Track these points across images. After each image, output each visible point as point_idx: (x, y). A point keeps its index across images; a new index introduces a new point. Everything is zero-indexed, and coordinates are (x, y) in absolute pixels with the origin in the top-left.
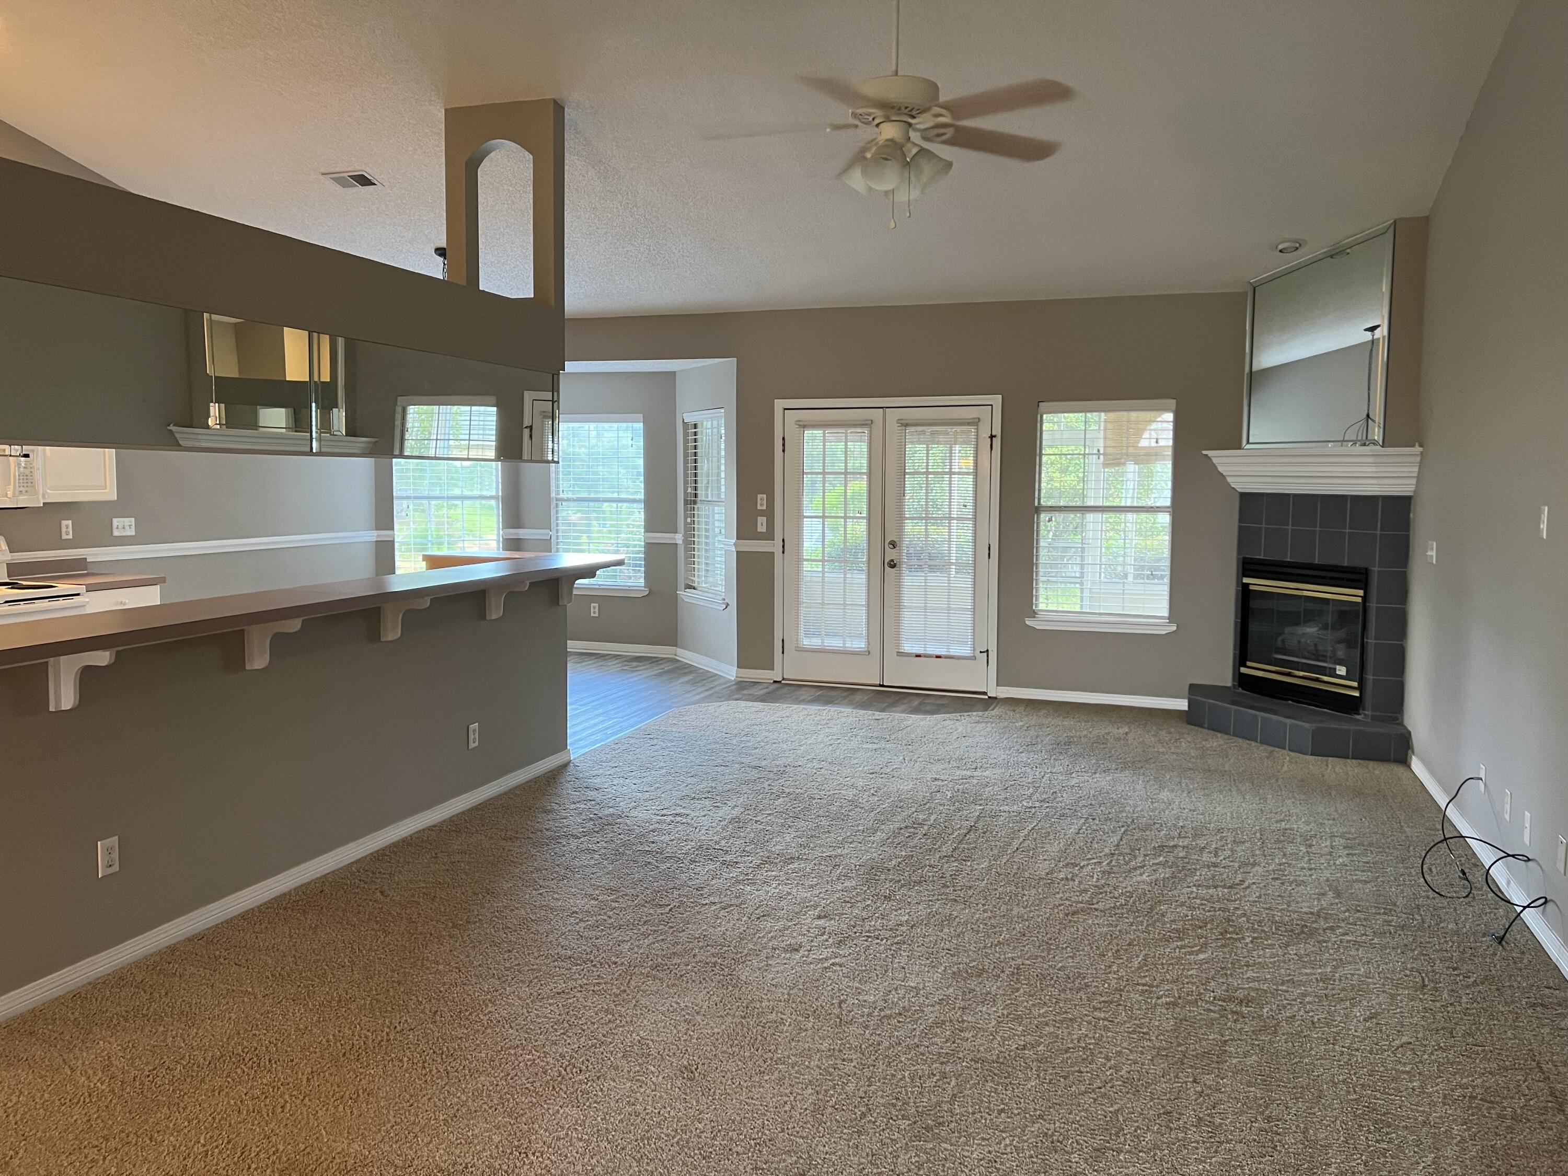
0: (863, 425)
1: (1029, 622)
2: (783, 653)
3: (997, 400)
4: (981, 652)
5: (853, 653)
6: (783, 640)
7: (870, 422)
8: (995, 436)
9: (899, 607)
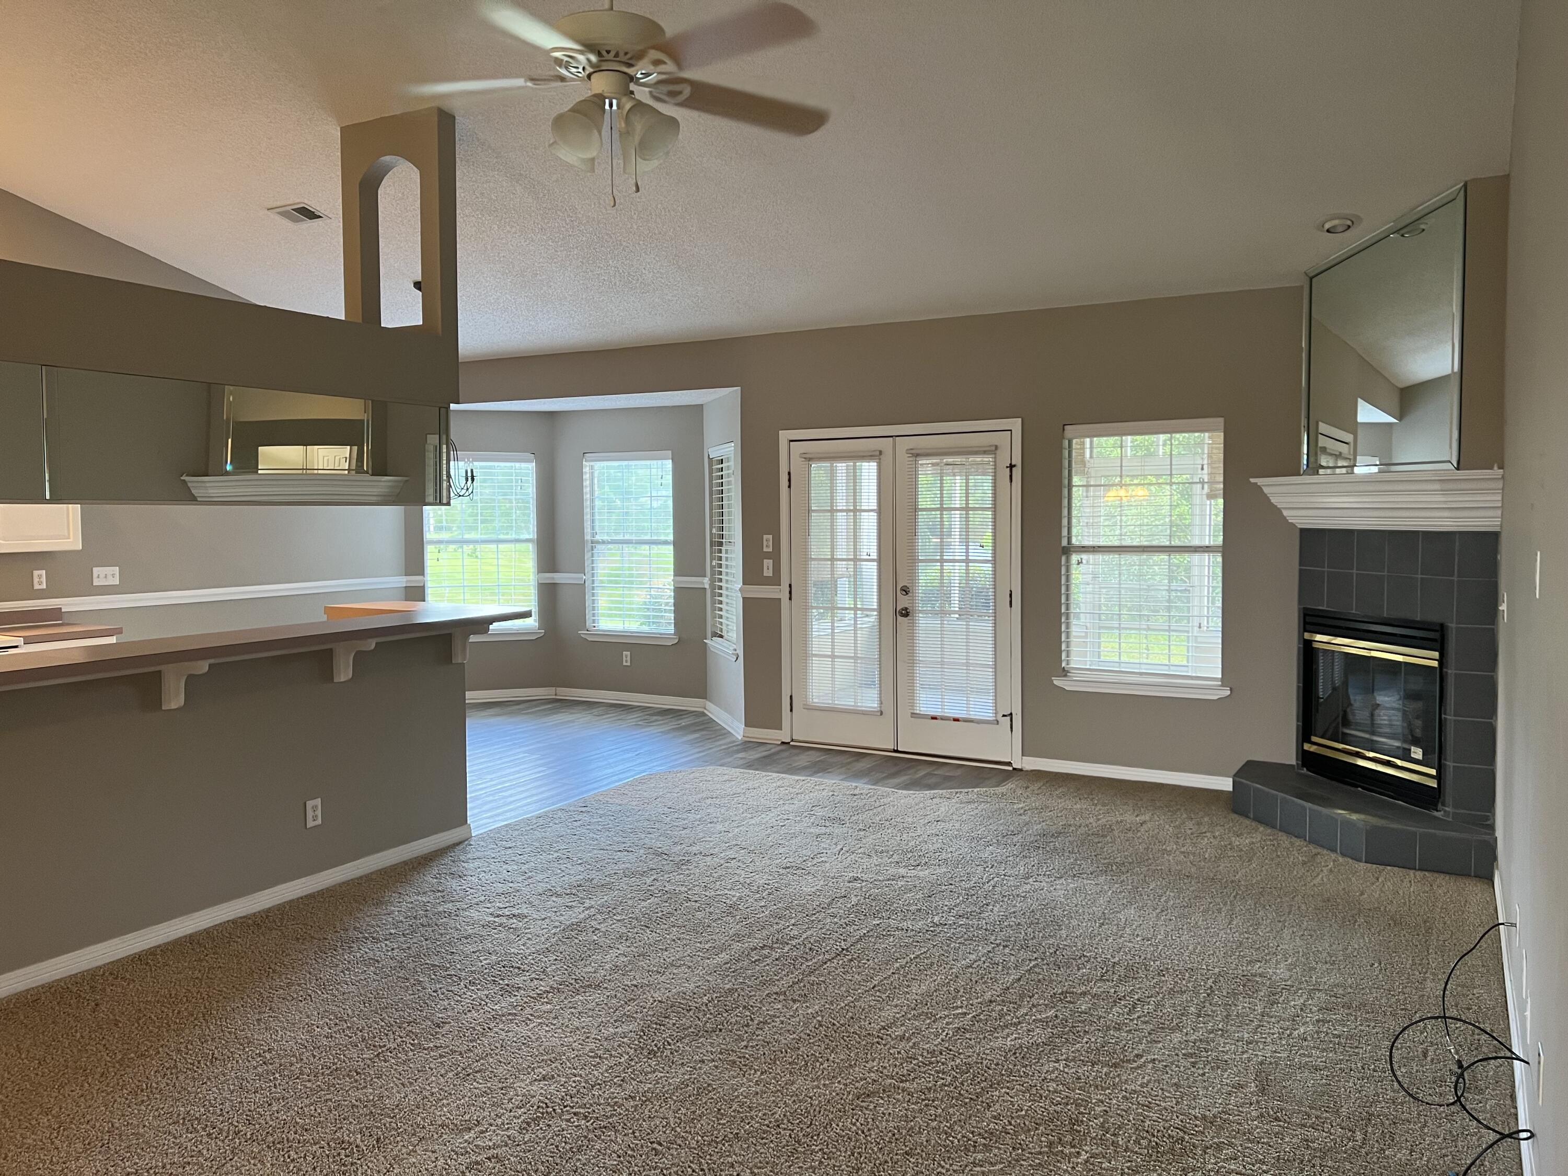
0: (871, 456)
1: (1058, 682)
2: (791, 710)
3: (1016, 424)
4: (1004, 716)
5: (864, 713)
6: (791, 697)
7: (878, 453)
8: (1014, 466)
9: (912, 661)
